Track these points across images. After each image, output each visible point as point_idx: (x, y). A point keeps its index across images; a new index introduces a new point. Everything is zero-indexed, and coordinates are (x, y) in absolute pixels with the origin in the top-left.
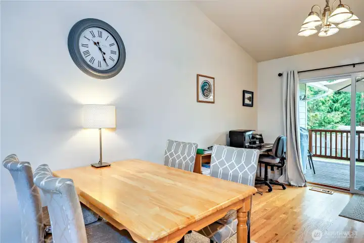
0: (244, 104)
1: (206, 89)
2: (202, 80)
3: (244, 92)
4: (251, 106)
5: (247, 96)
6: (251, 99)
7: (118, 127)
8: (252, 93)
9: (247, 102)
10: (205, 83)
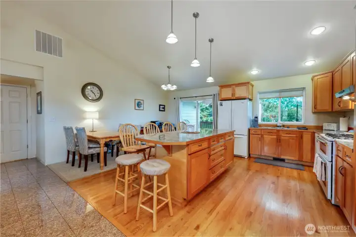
0: (160, 110)
1: (139, 105)
2: (137, 101)
3: (160, 105)
4: (164, 111)
5: (161, 107)
6: (164, 108)
7: (100, 119)
8: (165, 106)
9: (161, 109)
10: (139, 102)
